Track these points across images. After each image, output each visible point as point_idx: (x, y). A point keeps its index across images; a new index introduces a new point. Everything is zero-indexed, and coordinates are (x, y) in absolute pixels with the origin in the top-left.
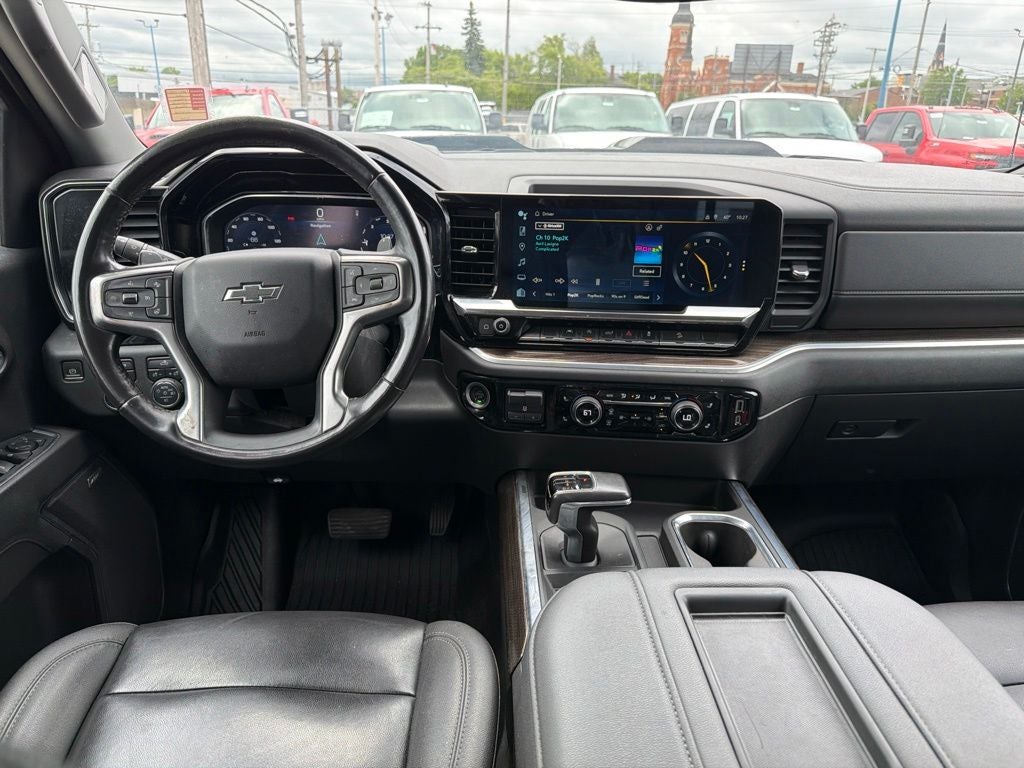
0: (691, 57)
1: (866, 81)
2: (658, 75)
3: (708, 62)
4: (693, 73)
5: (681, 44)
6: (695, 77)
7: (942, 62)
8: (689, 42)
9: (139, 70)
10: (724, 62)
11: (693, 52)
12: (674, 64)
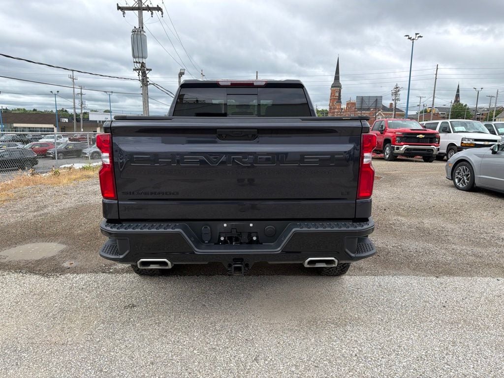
0: (341, 102)
1: (423, 111)
2: (326, 110)
3: (348, 104)
4: (342, 109)
5: (336, 96)
6: (343, 111)
7: (459, 101)
8: (340, 96)
9: (95, 111)
10: (354, 104)
11: (341, 100)
12: (333, 105)
